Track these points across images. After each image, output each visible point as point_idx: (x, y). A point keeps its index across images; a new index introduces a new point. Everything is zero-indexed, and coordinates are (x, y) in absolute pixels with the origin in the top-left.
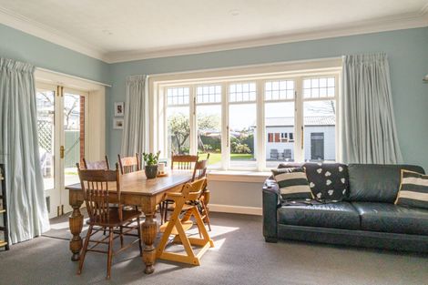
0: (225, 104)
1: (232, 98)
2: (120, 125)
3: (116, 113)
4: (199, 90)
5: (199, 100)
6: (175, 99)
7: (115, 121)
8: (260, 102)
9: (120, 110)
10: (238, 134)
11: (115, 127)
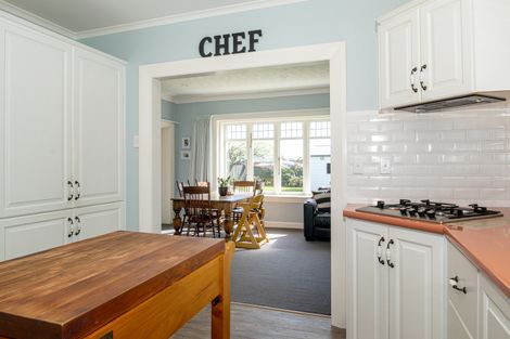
0: (277, 139)
1: (283, 135)
2: (187, 156)
3: (183, 146)
4: (255, 127)
5: (255, 136)
6: (234, 134)
7: (182, 153)
8: (306, 138)
9: (186, 143)
10: (293, 163)
11: (182, 157)
